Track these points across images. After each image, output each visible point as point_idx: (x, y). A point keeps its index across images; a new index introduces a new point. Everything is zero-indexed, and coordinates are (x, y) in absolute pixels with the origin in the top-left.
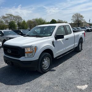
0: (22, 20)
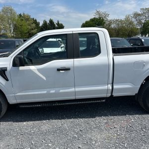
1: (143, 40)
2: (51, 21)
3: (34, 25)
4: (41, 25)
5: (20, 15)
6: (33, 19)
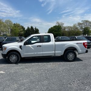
1: (76, 38)
2: (32, 27)
3: (22, 29)
4: (26, 29)
5: (15, 24)
6: (22, 26)
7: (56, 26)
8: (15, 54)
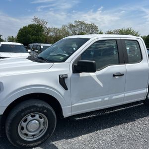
0: (98, 31)
7: (33, 24)
8: (41, 110)
